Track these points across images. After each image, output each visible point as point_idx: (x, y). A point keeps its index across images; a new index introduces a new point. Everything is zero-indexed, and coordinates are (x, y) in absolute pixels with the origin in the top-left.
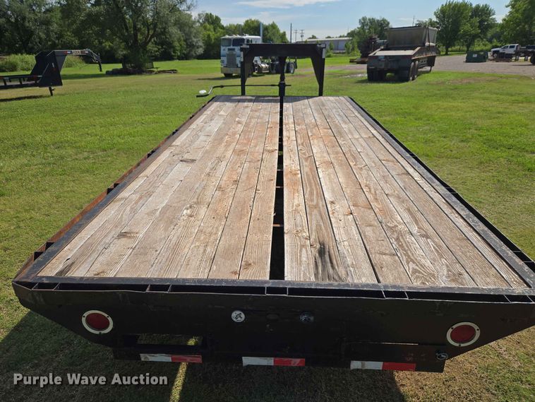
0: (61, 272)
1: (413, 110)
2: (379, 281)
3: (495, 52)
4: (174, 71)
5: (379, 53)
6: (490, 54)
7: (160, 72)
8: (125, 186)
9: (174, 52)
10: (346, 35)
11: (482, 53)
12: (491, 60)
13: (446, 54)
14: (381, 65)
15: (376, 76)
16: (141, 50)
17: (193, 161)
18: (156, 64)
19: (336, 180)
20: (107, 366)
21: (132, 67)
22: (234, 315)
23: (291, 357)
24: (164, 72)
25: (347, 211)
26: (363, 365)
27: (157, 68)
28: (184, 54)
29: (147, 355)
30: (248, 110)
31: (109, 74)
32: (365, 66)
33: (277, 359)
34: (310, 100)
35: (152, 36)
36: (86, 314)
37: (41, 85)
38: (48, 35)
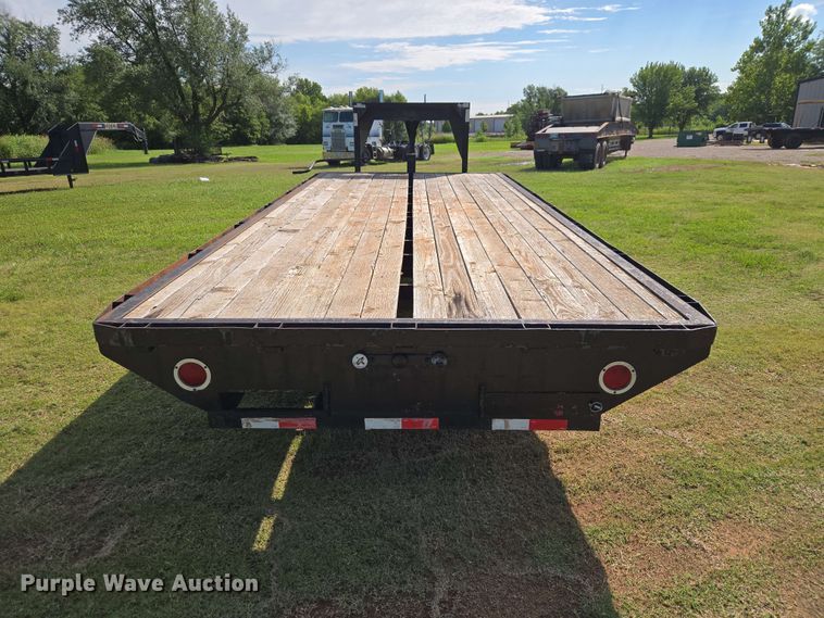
0: (149, 316)
1: (596, 202)
2: (519, 317)
3: (719, 133)
4: (253, 159)
5: (550, 130)
6: (711, 138)
7: (230, 160)
8: (210, 252)
9: (252, 134)
10: (505, 111)
11: (700, 134)
12: (713, 143)
13: (650, 137)
14: (554, 147)
15: (548, 161)
16: (203, 127)
17: (295, 231)
18: (224, 150)
19: (479, 245)
20: (190, 465)
21: (189, 152)
22: (355, 360)
23: (423, 417)
24: (238, 159)
25: (489, 268)
26: (507, 425)
27: (227, 154)
28: (266, 136)
29: (250, 420)
30: (366, 186)
31: (154, 162)
32: (532, 152)
33: (406, 420)
34: (450, 177)
35: (220, 110)
36: (179, 365)
37: (56, 172)
38: (60, 107)
